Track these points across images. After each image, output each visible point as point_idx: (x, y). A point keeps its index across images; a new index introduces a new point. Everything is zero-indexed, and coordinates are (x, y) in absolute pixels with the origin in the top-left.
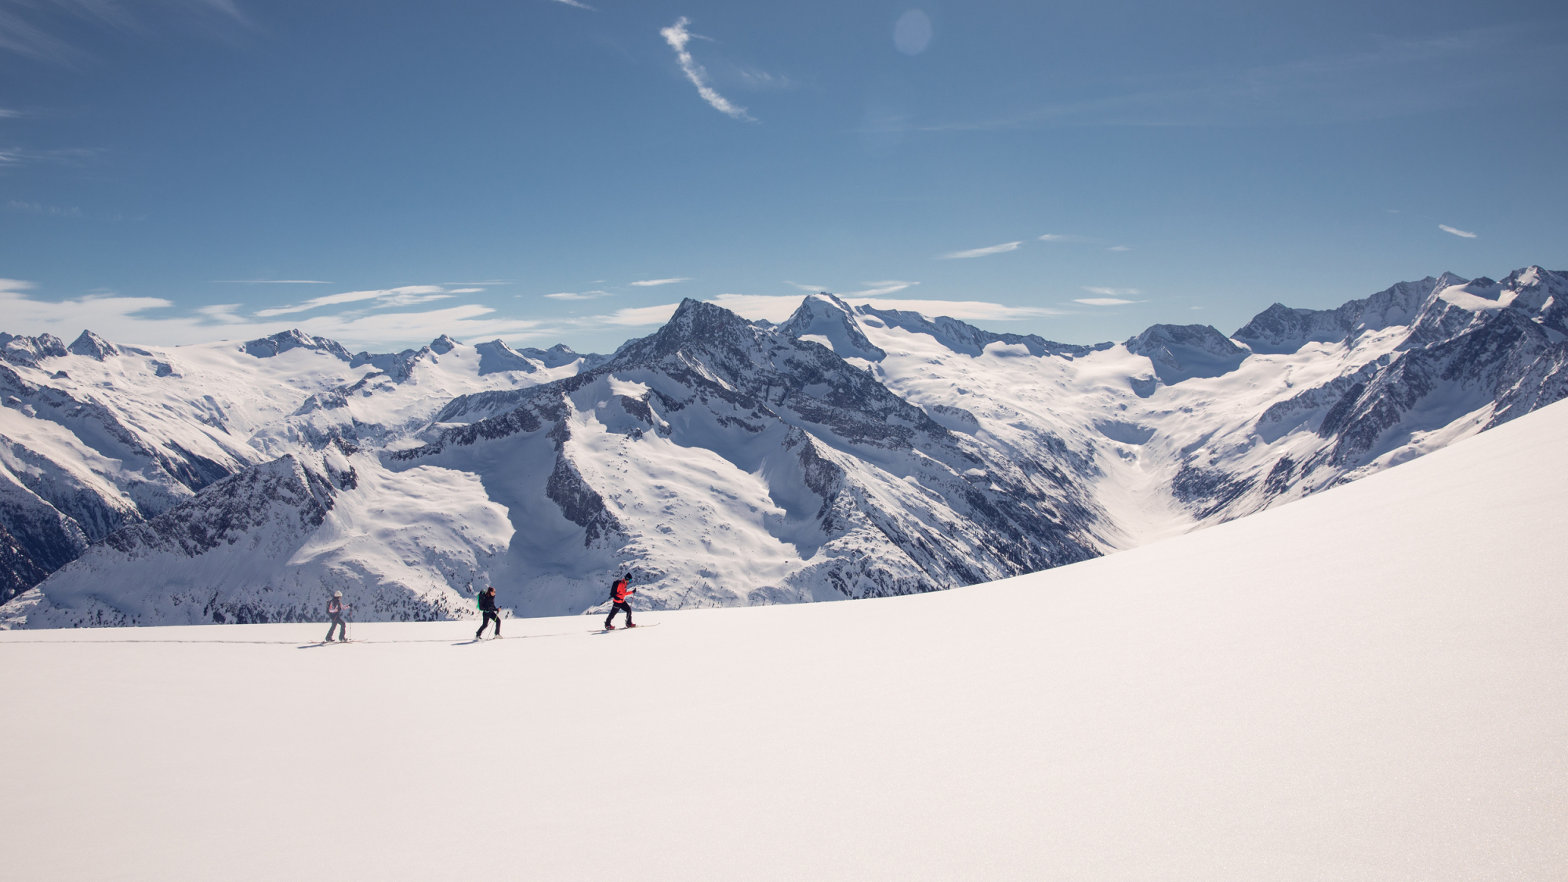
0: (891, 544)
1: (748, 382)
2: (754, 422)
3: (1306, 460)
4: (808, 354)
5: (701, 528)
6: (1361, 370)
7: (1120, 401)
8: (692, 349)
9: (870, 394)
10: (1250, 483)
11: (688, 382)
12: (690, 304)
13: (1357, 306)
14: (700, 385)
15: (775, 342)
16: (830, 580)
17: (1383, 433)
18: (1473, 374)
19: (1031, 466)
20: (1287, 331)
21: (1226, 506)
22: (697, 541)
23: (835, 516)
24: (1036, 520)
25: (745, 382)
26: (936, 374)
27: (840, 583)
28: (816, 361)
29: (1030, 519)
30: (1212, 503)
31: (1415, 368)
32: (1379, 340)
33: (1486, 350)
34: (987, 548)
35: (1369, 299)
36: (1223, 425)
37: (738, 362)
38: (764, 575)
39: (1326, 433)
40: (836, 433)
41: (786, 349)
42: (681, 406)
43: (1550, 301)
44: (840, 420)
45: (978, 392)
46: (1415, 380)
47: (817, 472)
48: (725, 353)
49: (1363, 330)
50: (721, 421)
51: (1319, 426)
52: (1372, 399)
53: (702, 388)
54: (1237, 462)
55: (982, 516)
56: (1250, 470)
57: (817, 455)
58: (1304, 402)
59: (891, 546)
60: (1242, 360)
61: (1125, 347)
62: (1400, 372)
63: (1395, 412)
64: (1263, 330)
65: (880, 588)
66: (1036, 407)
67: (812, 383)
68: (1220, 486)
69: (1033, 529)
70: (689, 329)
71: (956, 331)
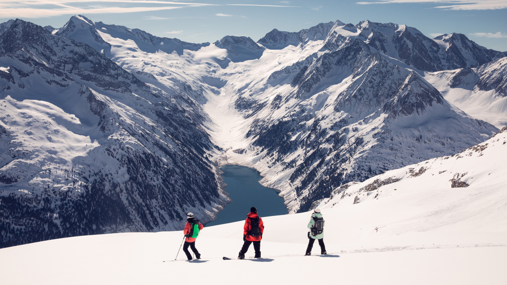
0: (131, 136)
1: (55, 62)
2: (63, 83)
3: (287, 96)
4: (80, 48)
5: (46, 131)
6: (306, 59)
7: (212, 69)
8: (27, 46)
9: (110, 67)
10: (265, 104)
11: (30, 63)
12: (20, 22)
13: (304, 31)
14: (36, 65)
15: (64, 43)
16: (106, 152)
17: (314, 86)
18: (346, 64)
19: (179, 97)
20: (279, 40)
21: (256, 113)
22: (44, 137)
23: (106, 125)
24: (184, 121)
25: (53, 62)
26: (135, 55)
27: (111, 153)
28: (85, 52)
29: (180, 121)
30: (251, 112)
31: (326, 61)
32: (313, 46)
33: (350, 54)
34: (168, 135)
35: (310, 29)
36: (254, 80)
37: (49, 53)
38: (77, 151)
39: (294, 85)
40: (97, 86)
41: (70, 46)
42: (28, 75)
43: (371, 35)
44: (99, 80)
45: (153, 64)
46: (326, 65)
47: (96, 106)
48: (43, 48)
49: (307, 42)
50: (47, 82)
51: (291, 81)
52: (311, 72)
53: (37, 67)
54: (260, 95)
55: (162, 121)
56: (265, 99)
57: (95, 98)
58: (285, 71)
59: (131, 137)
60: (262, 52)
61: (214, 44)
62: (321, 62)
63: (319, 78)
64: (270, 40)
65: (128, 155)
66: (178, 71)
67: (83, 62)
68: (254, 105)
69: (182, 125)
70: (20, 34)
71: (142, 36)
